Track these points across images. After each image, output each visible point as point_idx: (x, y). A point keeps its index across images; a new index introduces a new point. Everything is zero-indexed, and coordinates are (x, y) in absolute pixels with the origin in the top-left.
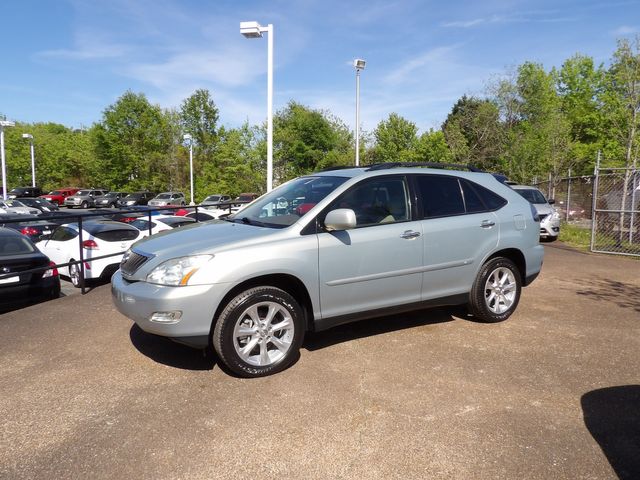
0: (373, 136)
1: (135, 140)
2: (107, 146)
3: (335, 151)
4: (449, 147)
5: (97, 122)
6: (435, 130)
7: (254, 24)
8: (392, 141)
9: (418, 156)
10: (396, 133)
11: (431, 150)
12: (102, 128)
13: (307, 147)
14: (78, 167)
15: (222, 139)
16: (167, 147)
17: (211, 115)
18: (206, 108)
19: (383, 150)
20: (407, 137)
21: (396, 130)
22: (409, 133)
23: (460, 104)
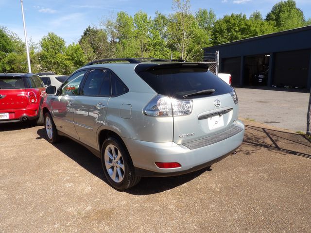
0: (39, 46)
3: (14, 53)
4: (84, 53)
6: (75, 44)
8: (51, 48)
9: (67, 57)
10: (53, 44)
11: (74, 54)
19: (46, 53)
20: (60, 47)
21: (53, 42)
22: (61, 44)
23: (87, 30)
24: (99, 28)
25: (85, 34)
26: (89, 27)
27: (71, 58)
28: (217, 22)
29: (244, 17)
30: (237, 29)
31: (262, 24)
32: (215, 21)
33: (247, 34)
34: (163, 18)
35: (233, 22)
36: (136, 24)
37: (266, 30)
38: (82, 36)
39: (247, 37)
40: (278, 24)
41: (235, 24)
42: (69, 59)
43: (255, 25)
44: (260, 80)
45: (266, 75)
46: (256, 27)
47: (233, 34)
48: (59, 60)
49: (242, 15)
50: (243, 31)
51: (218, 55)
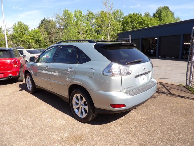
0: (11, 29)
4: (41, 35)
6: (36, 29)
8: (20, 31)
9: (31, 37)
10: (21, 29)
11: (35, 35)
19: (16, 34)
20: (26, 30)
21: (21, 27)
22: (26, 29)
23: (43, 20)
24: (51, 19)
25: (42, 23)
26: (45, 19)
27: (33, 38)
28: (125, 18)
29: (140, 15)
30: (137, 22)
31: (151, 19)
32: (124, 17)
33: (143, 25)
34: (92, 14)
35: (134, 18)
36: (75, 17)
37: (154, 23)
38: (40, 24)
39: (143, 27)
40: (160, 20)
41: (135, 19)
42: (31, 39)
43: (147, 20)
44: (152, 53)
45: (155, 50)
46: (148, 21)
47: (134, 25)
48: (25, 39)
49: (140, 14)
50: (140, 23)
51: (131, 38)
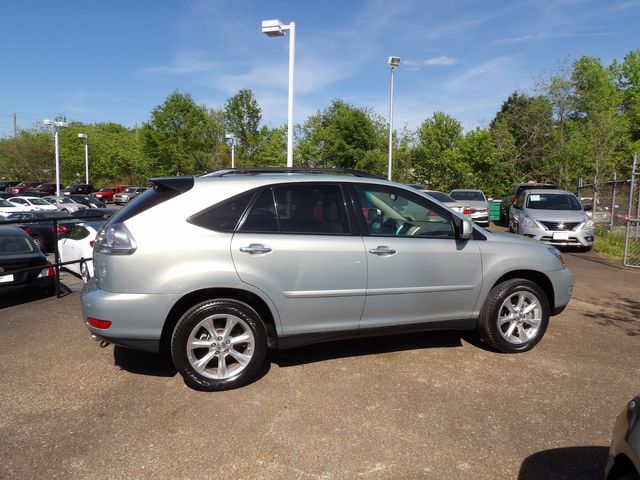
0: (416, 136)
1: (181, 139)
2: (154, 145)
3: (377, 151)
4: (496, 146)
5: (146, 122)
6: (481, 129)
7: (275, 22)
8: (435, 139)
9: (462, 156)
10: (441, 132)
11: (476, 149)
12: (150, 127)
13: (347, 146)
14: (129, 165)
15: (265, 138)
16: (211, 147)
17: (254, 114)
18: (249, 107)
19: (425, 149)
20: (451, 137)
21: (440, 128)
22: (453, 132)
23: (510, 101)
24: (531, 94)
25: (505, 108)
26: (515, 95)
27: (469, 157)
36: (626, 77)
38: (499, 113)
42: (464, 160)
48: (447, 161)
